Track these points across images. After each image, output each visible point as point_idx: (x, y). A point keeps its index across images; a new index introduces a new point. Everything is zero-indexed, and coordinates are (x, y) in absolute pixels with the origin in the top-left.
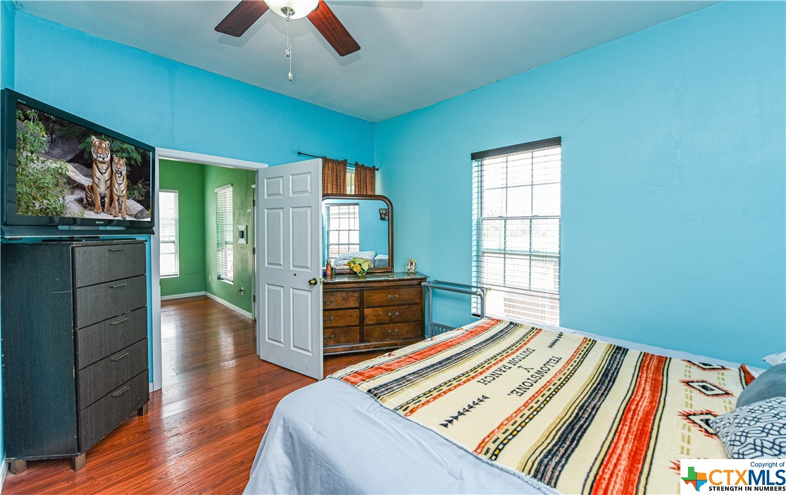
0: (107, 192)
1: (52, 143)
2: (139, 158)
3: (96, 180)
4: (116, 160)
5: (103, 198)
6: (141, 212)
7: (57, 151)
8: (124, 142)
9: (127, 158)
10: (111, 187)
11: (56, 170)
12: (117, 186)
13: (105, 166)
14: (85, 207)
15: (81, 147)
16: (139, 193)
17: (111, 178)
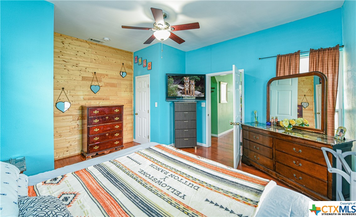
0: (188, 90)
1: (175, 81)
2: (199, 79)
3: (185, 87)
4: (191, 81)
5: (187, 91)
6: (200, 94)
7: (176, 83)
8: (194, 76)
9: (195, 80)
10: (189, 89)
11: (175, 87)
12: (191, 88)
13: (188, 84)
14: (182, 94)
15: (181, 80)
16: (199, 89)
17: (190, 86)
